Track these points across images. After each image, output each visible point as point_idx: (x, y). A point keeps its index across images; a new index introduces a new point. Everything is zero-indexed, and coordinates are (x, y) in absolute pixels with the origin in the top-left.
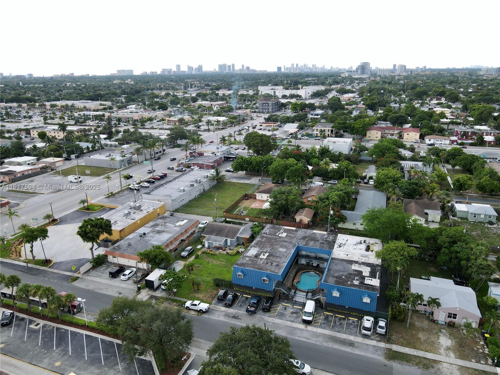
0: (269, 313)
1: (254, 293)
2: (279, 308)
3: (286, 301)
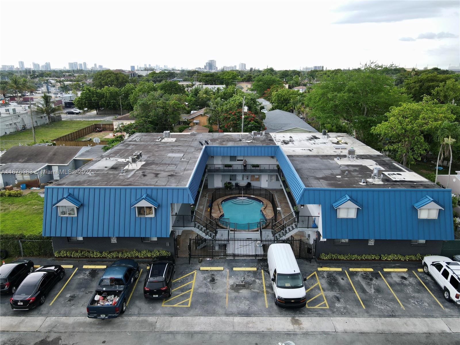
0: (169, 303)
1: (114, 255)
2: (194, 283)
3: (209, 259)
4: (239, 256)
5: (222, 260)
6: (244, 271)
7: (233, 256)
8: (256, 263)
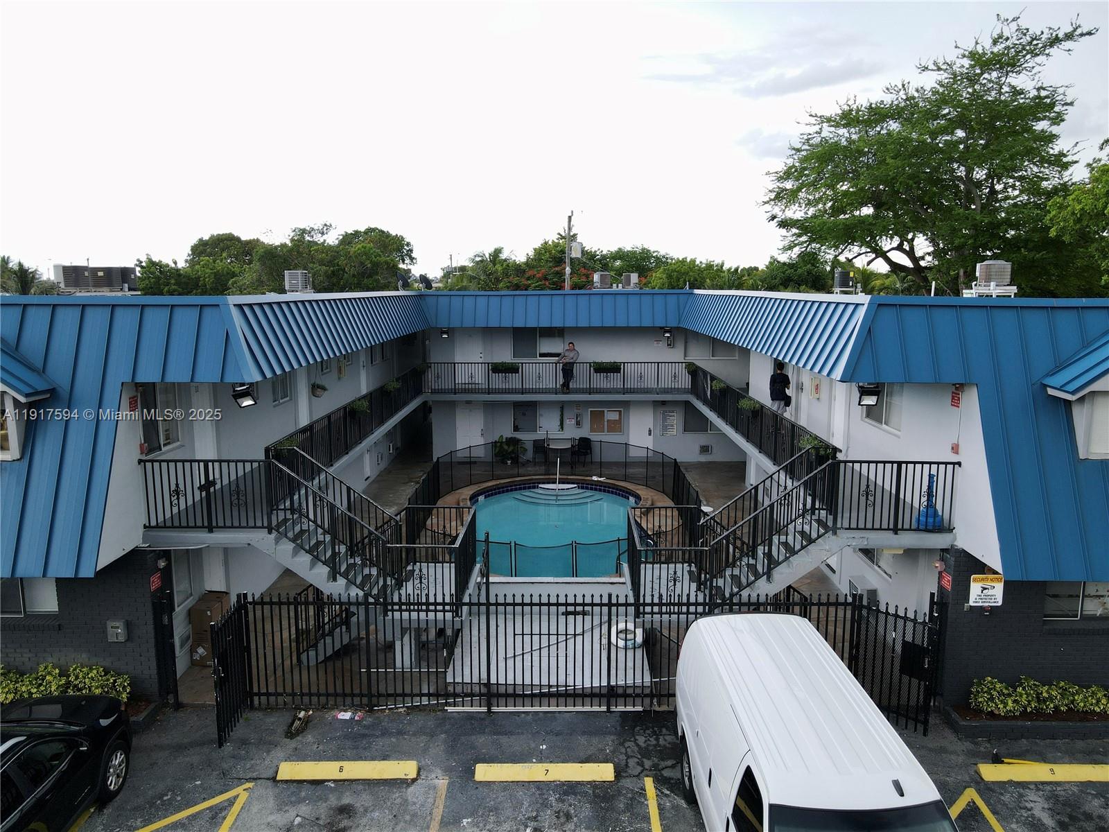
3: (346, 716)
4: (515, 695)
5: (420, 720)
6: (539, 785)
7: (481, 695)
8: (610, 739)
